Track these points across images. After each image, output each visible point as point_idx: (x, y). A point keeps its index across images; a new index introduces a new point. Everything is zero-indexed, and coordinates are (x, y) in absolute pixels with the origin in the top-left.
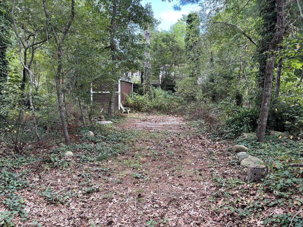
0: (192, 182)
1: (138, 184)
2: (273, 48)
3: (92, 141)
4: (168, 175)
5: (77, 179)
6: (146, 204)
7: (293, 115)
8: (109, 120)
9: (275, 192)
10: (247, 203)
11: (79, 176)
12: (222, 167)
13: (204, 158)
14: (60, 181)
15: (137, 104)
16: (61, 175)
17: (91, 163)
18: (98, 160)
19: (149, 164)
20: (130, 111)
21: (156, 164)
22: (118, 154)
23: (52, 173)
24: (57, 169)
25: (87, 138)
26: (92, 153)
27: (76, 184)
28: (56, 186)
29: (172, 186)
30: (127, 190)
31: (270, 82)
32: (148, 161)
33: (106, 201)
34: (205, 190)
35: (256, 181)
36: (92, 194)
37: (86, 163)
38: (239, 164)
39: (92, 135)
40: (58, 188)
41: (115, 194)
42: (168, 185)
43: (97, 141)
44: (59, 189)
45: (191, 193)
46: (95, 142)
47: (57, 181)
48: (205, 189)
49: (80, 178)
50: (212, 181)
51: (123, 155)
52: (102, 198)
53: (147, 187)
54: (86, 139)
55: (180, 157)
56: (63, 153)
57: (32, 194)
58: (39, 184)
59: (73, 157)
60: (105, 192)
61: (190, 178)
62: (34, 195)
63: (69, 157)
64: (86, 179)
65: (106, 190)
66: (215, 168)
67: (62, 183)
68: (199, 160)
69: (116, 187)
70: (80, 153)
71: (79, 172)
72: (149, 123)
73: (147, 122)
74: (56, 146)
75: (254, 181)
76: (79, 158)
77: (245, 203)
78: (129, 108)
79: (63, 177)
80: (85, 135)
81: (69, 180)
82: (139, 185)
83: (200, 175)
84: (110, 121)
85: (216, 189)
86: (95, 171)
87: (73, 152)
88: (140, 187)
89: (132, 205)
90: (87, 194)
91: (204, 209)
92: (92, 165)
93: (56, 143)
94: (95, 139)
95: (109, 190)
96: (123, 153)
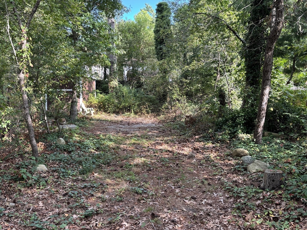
0: (204, 194)
1: (143, 201)
2: (272, 43)
3: (65, 150)
4: (173, 187)
5: (63, 200)
6: (166, 225)
7: (293, 115)
8: (72, 124)
9: (303, 200)
10: (278, 215)
11: (64, 195)
12: (228, 173)
13: (204, 165)
14: (42, 204)
15: (102, 104)
16: (41, 196)
17: (75, 178)
18: (81, 174)
19: (146, 175)
20: (94, 112)
21: (153, 175)
22: (103, 165)
23: (28, 195)
24: (32, 188)
25: (57, 146)
26: (70, 165)
27: (65, 206)
28: (40, 211)
29: (184, 201)
30: (133, 209)
31: (268, 79)
32: (143, 172)
33: (114, 225)
34: (223, 202)
35: (275, 188)
36: (92, 218)
37: (68, 179)
38: (246, 169)
39: (63, 143)
40: (43, 214)
41: (122, 216)
42: (179, 199)
43: (70, 150)
44: (45, 215)
45: (209, 207)
46: (68, 151)
47: (38, 204)
48: (222, 200)
49: (67, 198)
50: (225, 190)
51: (109, 166)
52: (107, 222)
53: (156, 204)
54: (56, 148)
55: (177, 164)
56: (33, 167)
57: (12, 224)
58: (16, 211)
59: (47, 172)
60: (107, 213)
61: (199, 188)
62: (16, 226)
63: (42, 172)
64: (75, 199)
65: (107, 211)
66: (220, 176)
67: (47, 207)
68: (199, 167)
69: (118, 207)
70: (55, 165)
71: (62, 191)
72: (121, 126)
73: (118, 125)
74: (19, 159)
75: (273, 189)
76: (56, 172)
77: (277, 215)
78: (93, 108)
79: (45, 198)
80: (54, 143)
81: (54, 202)
82: (145, 201)
83: (209, 184)
84: (74, 125)
85: (235, 200)
86: (83, 188)
87: (45, 165)
88: (148, 204)
89: (150, 228)
90: (86, 219)
91: (233, 225)
92: (75, 180)
93: (19, 155)
94: (67, 147)
95: (111, 211)
96: (108, 164)
